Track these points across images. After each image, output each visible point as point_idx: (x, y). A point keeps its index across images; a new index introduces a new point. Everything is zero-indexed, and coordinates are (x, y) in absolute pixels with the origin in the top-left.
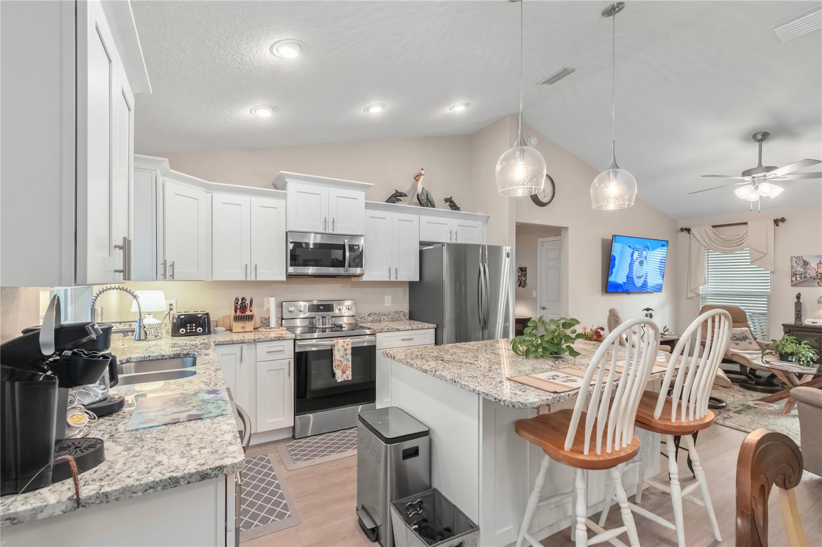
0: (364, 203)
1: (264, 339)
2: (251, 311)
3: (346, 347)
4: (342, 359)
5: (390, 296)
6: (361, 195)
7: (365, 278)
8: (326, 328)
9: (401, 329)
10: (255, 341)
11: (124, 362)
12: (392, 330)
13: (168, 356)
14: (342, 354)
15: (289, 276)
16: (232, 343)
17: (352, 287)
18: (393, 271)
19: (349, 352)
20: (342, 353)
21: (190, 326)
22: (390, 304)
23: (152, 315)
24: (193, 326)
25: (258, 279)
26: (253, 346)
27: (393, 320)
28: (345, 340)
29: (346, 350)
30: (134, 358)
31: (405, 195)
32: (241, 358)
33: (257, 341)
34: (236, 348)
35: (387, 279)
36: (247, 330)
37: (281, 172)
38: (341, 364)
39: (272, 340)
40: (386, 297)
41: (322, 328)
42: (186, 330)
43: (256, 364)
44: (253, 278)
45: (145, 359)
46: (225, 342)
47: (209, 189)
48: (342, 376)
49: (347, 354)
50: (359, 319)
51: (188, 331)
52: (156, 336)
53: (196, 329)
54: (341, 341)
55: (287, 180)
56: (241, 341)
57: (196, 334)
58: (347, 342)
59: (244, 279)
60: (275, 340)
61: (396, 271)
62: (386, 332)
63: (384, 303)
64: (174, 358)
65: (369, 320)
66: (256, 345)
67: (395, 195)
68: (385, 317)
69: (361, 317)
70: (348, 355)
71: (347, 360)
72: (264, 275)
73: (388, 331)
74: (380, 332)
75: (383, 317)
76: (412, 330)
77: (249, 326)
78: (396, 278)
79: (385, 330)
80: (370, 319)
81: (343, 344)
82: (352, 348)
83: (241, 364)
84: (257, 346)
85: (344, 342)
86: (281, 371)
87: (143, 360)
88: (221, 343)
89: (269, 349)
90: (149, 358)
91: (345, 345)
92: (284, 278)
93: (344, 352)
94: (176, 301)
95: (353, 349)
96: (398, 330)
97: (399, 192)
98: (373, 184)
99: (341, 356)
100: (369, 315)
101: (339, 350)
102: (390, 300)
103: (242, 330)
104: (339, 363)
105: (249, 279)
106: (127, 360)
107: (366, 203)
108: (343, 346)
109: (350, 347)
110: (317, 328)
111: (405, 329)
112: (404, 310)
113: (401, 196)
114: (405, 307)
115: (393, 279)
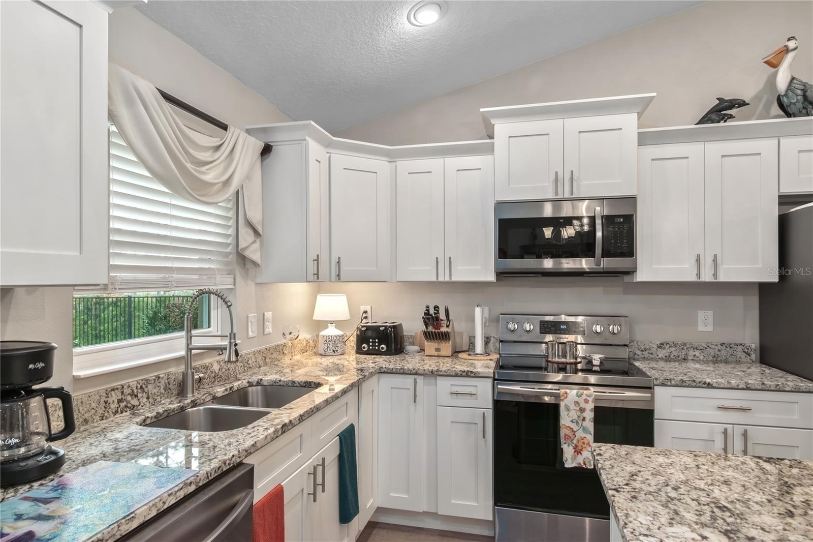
0: (637, 133)
1: (445, 372)
2: (448, 326)
3: (583, 405)
4: (574, 426)
5: (710, 314)
6: (629, 122)
7: (641, 276)
8: (567, 363)
9: (714, 385)
10: (434, 374)
11: (254, 384)
12: (694, 384)
13: (299, 383)
14: (576, 417)
15: (501, 275)
16: (403, 372)
17: (625, 293)
18: (708, 262)
19: (589, 415)
20: (574, 415)
21: (372, 342)
22: (710, 328)
23: (334, 325)
24: (375, 342)
25: (454, 279)
26: (432, 380)
27: (716, 360)
28: (581, 391)
29: (582, 410)
30: (266, 381)
31: (742, 104)
32: (415, 396)
33: (436, 373)
34: (409, 381)
35: (692, 278)
36: (442, 353)
37: (482, 110)
38: (572, 437)
39: (456, 375)
40: (701, 314)
41: (558, 363)
42: (369, 346)
43: (437, 408)
44: (447, 279)
45: (276, 384)
46: (394, 370)
47: (392, 157)
48: (574, 458)
49: (584, 419)
50: (639, 353)
51: (371, 348)
52: (334, 351)
53: (379, 346)
54: (573, 392)
55: (493, 122)
56: (414, 372)
57: (379, 353)
58: (584, 397)
59: (434, 279)
60: (461, 376)
61: (715, 260)
62: (677, 386)
63: (696, 325)
64: (305, 387)
65: (660, 356)
66: (436, 379)
67: (717, 108)
68: (697, 353)
69: (643, 348)
70: (587, 420)
71: (585, 430)
72: (462, 274)
73: (682, 384)
74: (663, 385)
75: (691, 353)
76: (748, 389)
77: (446, 348)
78: (715, 275)
79: (673, 382)
80: (662, 353)
81: (577, 399)
82: (595, 407)
83: (416, 406)
84: (438, 382)
85: (579, 396)
86: (473, 426)
87: (274, 384)
88: (389, 371)
89: (455, 389)
90: (279, 383)
91: (581, 400)
92: (492, 278)
93: (579, 413)
94: (371, 307)
95: (598, 410)
96: (709, 386)
97: (727, 101)
98: (655, 94)
99: (572, 421)
100: (661, 346)
101: (568, 409)
102: (711, 320)
103: (436, 353)
104: (568, 432)
105: (441, 279)
106: (258, 382)
107: (639, 133)
108: (577, 403)
109: (591, 406)
110: (550, 362)
111: (729, 386)
112: (747, 343)
113: (731, 107)
114: (750, 336)
115: (707, 277)
